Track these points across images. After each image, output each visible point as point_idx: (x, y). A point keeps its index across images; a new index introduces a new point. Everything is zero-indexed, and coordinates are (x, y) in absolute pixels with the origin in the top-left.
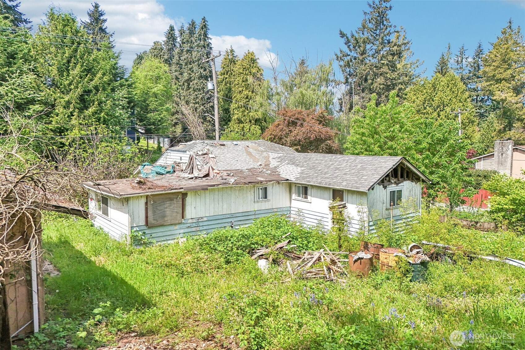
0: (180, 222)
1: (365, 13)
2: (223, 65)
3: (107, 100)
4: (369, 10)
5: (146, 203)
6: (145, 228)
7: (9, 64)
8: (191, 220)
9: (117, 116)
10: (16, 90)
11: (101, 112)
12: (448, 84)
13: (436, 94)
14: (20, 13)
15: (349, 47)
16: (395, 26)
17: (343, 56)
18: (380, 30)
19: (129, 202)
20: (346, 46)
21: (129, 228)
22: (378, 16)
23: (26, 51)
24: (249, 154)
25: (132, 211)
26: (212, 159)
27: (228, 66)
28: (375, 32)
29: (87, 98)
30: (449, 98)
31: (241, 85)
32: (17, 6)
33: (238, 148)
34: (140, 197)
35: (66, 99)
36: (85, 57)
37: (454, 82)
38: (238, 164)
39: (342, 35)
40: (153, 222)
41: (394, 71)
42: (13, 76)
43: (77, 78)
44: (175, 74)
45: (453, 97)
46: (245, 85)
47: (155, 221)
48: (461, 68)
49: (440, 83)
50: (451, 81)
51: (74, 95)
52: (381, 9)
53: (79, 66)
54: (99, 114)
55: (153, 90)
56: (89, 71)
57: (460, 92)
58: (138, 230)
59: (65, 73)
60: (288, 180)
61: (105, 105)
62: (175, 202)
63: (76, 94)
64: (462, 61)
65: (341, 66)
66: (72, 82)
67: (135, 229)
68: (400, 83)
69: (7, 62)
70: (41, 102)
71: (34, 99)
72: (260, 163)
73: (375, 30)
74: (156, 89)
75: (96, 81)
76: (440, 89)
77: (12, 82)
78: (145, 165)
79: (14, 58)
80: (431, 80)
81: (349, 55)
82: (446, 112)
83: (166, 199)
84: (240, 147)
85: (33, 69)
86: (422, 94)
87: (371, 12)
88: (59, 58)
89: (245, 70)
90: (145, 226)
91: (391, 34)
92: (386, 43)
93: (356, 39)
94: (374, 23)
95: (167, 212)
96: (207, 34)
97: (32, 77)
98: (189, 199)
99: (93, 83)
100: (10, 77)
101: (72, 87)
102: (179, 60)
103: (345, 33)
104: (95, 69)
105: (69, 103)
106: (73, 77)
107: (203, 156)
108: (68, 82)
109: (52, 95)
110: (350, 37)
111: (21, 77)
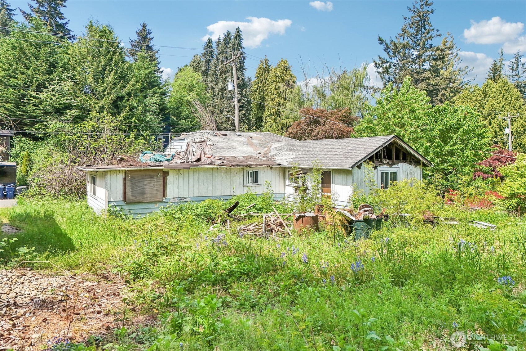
0: (161, 200)
1: (405, 18)
2: (257, 75)
3: (138, 106)
4: (410, 15)
5: (125, 179)
6: (123, 203)
7: (50, 73)
8: (173, 199)
9: (148, 121)
10: (54, 96)
11: (133, 117)
12: (500, 91)
13: (487, 101)
14: (69, 30)
15: (388, 53)
16: (438, 30)
17: (382, 63)
18: (421, 34)
19: (107, 176)
20: (385, 53)
21: (106, 202)
22: (419, 21)
23: (66, 61)
24: (251, 144)
25: (109, 186)
26: (209, 146)
27: (262, 75)
28: (416, 37)
29: (120, 104)
30: (501, 106)
31: (274, 92)
32: (66, 23)
33: (240, 138)
34: (118, 172)
35: (100, 105)
36: (119, 65)
37: (507, 88)
38: (235, 152)
39: (381, 41)
40: (131, 198)
41: (437, 76)
42: (52, 83)
43: (111, 84)
44: (210, 84)
45: (506, 103)
46: (278, 92)
47: (134, 198)
48: (516, 75)
49: (491, 89)
50: (504, 87)
51: (107, 101)
52: (422, 13)
53: (112, 74)
54: (130, 119)
55: (186, 98)
56: (123, 78)
57: (513, 98)
58: (116, 205)
59: (100, 80)
60: (280, 165)
61: (137, 110)
62: (156, 180)
63: (109, 100)
64: (517, 68)
65: (379, 73)
66: (106, 88)
67: (112, 204)
68: (443, 89)
69: (48, 71)
70: (77, 107)
71: (71, 105)
72: (259, 152)
73: (416, 35)
74: (189, 97)
75: (129, 87)
76: (492, 95)
77: (51, 88)
78: (145, 153)
79: (55, 67)
80: (481, 86)
81: (388, 62)
82: (498, 120)
83: (146, 176)
84: (243, 137)
85: (71, 77)
86: (471, 101)
87: (412, 17)
88: (95, 66)
89: (278, 78)
90: (123, 202)
91: (432, 38)
92: (428, 48)
93: (395, 44)
94: (414, 27)
95: (147, 189)
96: (241, 44)
97: (70, 83)
98: (170, 179)
99: (126, 89)
100: (49, 84)
101: (106, 93)
102: (215, 71)
103: (384, 39)
104: (128, 77)
105: (102, 108)
106: (107, 84)
107: (200, 143)
108: (102, 88)
109: (87, 101)
110: (389, 43)
111: (59, 84)
